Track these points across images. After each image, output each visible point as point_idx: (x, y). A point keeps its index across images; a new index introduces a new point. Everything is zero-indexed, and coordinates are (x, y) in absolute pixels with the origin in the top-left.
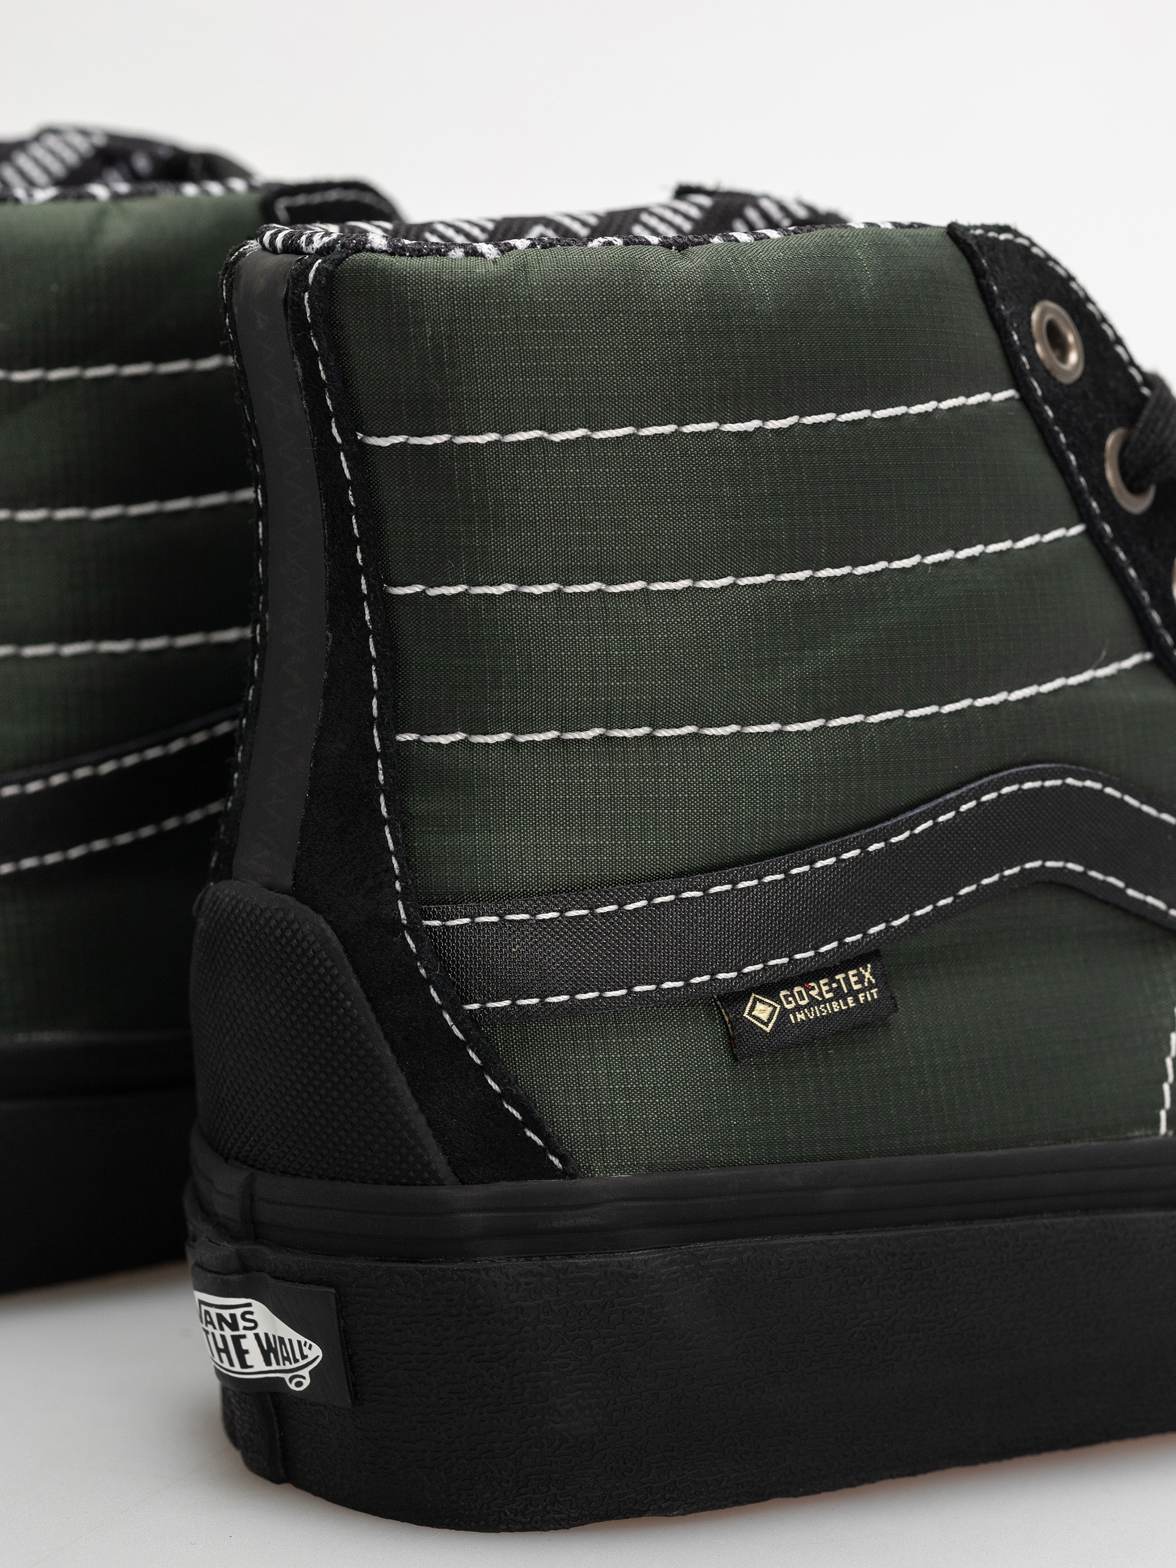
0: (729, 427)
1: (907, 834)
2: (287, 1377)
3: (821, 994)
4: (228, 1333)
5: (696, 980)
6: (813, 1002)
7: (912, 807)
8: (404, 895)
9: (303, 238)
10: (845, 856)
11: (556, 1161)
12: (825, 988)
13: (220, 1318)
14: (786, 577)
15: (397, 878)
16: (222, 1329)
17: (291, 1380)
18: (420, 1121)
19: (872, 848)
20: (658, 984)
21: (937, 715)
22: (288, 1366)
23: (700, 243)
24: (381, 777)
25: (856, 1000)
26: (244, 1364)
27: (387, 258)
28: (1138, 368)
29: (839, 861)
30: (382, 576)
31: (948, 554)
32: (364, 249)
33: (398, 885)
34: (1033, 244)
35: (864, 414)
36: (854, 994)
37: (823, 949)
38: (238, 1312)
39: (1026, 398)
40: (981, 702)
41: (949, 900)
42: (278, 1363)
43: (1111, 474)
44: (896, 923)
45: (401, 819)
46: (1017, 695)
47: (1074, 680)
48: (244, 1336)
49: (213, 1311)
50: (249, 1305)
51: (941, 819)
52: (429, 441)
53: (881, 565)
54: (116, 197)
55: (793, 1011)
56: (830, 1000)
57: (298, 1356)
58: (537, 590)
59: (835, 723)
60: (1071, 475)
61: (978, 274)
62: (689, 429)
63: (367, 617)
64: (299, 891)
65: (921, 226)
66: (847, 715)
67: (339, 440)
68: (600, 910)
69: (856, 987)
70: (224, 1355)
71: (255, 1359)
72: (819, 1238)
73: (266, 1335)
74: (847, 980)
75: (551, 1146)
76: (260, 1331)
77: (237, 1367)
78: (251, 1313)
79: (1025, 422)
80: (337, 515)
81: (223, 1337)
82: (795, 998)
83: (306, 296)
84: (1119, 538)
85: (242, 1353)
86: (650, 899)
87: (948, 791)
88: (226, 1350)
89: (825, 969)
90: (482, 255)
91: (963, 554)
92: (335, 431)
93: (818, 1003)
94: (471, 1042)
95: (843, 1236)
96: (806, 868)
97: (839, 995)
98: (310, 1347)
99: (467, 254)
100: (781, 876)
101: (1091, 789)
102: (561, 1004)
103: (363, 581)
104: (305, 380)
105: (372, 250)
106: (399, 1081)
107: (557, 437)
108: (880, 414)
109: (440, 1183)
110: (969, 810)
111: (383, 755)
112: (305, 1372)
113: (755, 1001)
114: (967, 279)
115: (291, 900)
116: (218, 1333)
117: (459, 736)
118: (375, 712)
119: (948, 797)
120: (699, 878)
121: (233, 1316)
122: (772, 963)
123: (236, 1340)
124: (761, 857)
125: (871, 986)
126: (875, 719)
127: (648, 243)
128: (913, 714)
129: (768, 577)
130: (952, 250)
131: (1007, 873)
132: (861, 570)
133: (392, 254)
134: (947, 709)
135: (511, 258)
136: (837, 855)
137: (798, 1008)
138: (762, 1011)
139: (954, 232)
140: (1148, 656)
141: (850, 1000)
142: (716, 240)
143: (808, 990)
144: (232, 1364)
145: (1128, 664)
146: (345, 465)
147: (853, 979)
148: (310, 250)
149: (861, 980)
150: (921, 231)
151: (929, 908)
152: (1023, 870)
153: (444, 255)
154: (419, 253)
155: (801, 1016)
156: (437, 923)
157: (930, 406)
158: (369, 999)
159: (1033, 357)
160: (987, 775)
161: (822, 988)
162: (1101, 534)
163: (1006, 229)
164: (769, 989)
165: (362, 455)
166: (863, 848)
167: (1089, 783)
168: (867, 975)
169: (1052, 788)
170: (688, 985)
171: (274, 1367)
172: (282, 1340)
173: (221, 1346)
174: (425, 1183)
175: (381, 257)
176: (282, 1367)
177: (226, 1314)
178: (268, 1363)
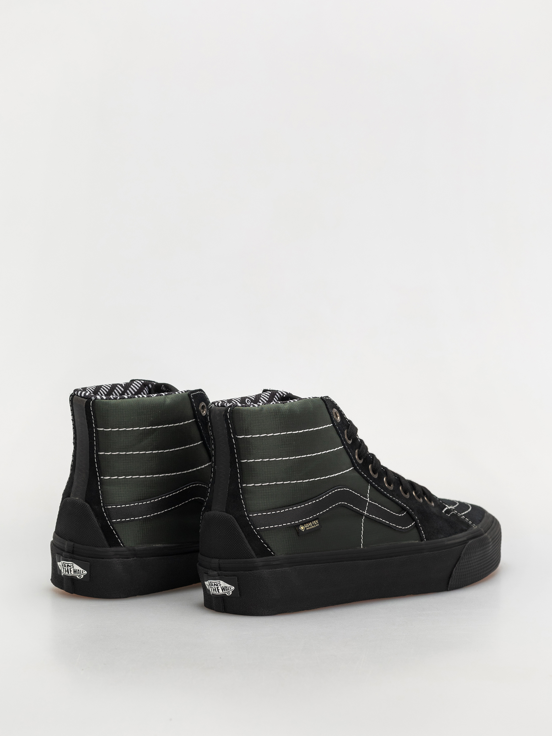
0: (294, 432)
1: (322, 498)
2: (226, 593)
3: (310, 525)
4: (216, 587)
5: (292, 523)
6: (309, 526)
7: (322, 494)
8: (246, 511)
9: (225, 404)
10: (313, 502)
11: (273, 553)
12: (311, 524)
13: (215, 584)
14: (302, 456)
15: (244, 508)
16: (215, 586)
17: (227, 594)
18: (250, 548)
19: (317, 501)
20: (287, 524)
21: (325, 478)
22: (227, 591)
23: (286, 403)
24: (241, 492)
25: (316, 526)
26: (218, 592)
27: (241, 407)
28: (347, 419)
29: (312, 503)
30: (240, 459)
31: (325, 452)
32: (237, 406)
33: (245, 509)
34: (331, 399)
35: (313, 429)
36: (315, 525)
37: (310, 518)
38: (218, 583)
39: (334, 425)
40: (331, 476)
41: (328, 509)
42: (225, 591)
43: (346, 437)
44: (321, 513)
45: (244, 499)
46: (336, 475)
47: (343, 472)
48: (219, 587)
49: (213, 583)
50: (220, 582)
51: (327, 495)
52: (248, 437)
53: (316, 454)
54: (166, 395)
55: (307, 528)
56: (312, 526)
57: (229, 589)
58: (265, 460)
59: (310, 480)
60: (341, 438)
61: (326, 405)
62: (288, 433)
63: (238, 466)
64: (227, 512)
65: (316, 397)
66: (312, 479)
67: (233, 437)
68: (277, 512)
69: (315, 524)
70: (215, 591)
71: (221, 591)
72: (313, 565)
73: (223, 586)
74: (314, 522)
75: (272, 551)
76: (222, 586)
77: (217, 593)
78: (220, 583)
79: (334, 429)
80: (232, 449)
81: (215, 588)
82: (307, 526)
83: (228, 414)
84: (348, 448)
85: (218, 590)
86: (284, 510)
87: (327, 491)
88: (215, 590)
89: (311, 521)
90: (255, 406)
91: (327, 452)
92: (232, 435)
93: (310, 526)
94: (258, 534)
95: (316, 565)
96: (307, 504)
97: (313, 525)
98: (232, 587)
99: (253, 406)
100: (292, 509)
101: (348, 490)
102: (272, 527)
103: (237, 460)
104: (227, 427)
105: (239, 406)
106: (247, 542)
107: (268, 435)
108: (315, 429)
109: (254, 558)
110: (331, 494)
111: (241, 488)
112: (231, 592)
113: (301, 526)
114: (324, 406)
115: (225, 513)
116: (214, 587)
117: (253, 484)
118: (239, 481)
119: (328, 492)
120: (292, 506)
121: (217, 584)
122: (303, 520)
123: (217, 588)
124: (300, 503)
125: (318, 523)
126: (316, 479)
127: (279, 403)
128: (321, 478)
129: (300, 457)
130: (322, 401)
131: (336, 504)
132: (313, 455)
133: (242, 407)
134: (326, 477)
135: (260, 407)
136: (312, 502)
137: (307, 527)
138: (302, 528)
139: (321, 398)
140: (353, 468)
141: (315, 526)
142: (288, 402)
143: (309, 524)
144: (216, 592)
145: (350, 469)
146: (234, 441)
147: (315, 522)
148: (227, 406)
149: (316, 522)
150: (317, 398)
151: (325, 510)
152: (338, 504)
153: (250, 406)
154: (246, 406)
155: (308, 529)
156: (251, 515)
157: (322, 427)
158: (241, 528)
159: (334, 418)
160: (333, 488)
161: (310, 524)
162: (346, 447)
163: (327, 397)
164: (303, 524)
165: (237, 440)
166: (316, 501)
167: (347, 489)
168: (317, 522)
169: (342, 490)
170: (291, 524)
171: (224, 592)
172: (226, 587)
173: (214, 589)
174: (252, 558)
175: (240, 407)
176: (226, 592)
177: (216, 583)
178: (223, 591)
